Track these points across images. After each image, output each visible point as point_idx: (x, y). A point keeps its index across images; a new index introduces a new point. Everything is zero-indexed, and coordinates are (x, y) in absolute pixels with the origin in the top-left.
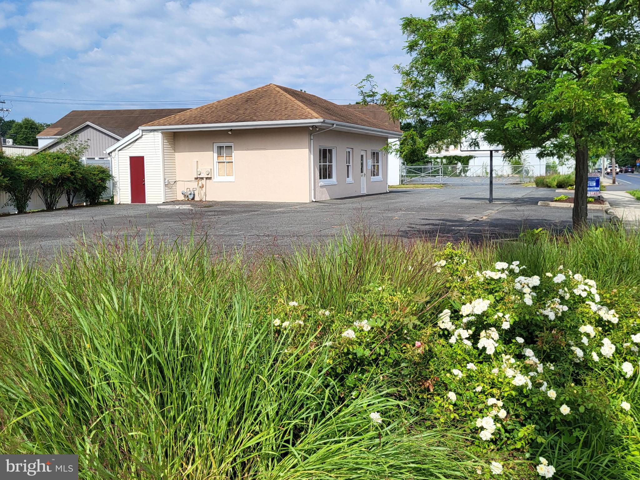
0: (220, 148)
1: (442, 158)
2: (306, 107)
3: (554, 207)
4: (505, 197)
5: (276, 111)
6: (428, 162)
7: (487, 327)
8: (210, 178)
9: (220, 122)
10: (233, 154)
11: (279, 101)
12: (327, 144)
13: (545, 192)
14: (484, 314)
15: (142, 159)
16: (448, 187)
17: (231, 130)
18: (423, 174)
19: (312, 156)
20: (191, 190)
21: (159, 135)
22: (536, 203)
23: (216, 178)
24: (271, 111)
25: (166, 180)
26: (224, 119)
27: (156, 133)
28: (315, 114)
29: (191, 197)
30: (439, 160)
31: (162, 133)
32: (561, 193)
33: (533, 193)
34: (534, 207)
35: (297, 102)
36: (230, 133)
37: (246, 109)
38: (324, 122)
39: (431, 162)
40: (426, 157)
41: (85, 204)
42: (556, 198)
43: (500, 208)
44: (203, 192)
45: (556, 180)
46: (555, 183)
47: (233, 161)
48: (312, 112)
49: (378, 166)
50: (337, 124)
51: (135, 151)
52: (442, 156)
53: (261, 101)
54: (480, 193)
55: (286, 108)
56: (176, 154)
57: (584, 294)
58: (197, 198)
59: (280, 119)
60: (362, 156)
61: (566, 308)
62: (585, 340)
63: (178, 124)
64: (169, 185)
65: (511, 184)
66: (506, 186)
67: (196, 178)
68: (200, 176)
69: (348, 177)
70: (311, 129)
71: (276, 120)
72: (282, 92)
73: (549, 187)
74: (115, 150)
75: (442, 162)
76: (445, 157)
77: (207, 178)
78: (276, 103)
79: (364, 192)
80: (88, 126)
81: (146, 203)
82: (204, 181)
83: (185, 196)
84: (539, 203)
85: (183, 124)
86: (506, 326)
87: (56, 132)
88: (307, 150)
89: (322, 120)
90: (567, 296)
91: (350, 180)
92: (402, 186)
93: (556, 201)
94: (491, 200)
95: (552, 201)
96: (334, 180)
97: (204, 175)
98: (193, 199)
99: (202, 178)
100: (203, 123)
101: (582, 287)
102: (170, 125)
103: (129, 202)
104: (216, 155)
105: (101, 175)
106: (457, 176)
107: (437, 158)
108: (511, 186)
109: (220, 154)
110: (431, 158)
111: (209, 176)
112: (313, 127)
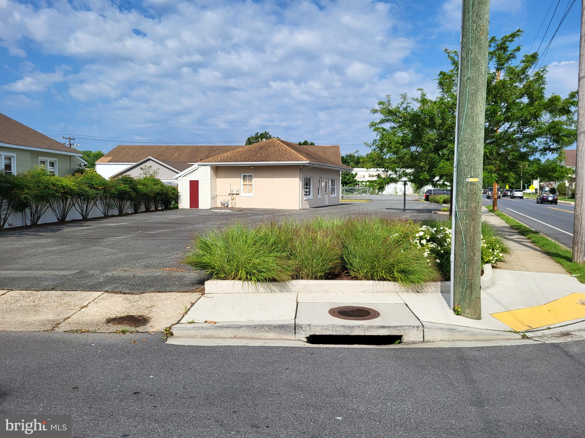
0: (244, 176)
1: (366, 182)
2: (298, 154)
3: (441, 214)
4: (412, 208)
5: (280, 156)
6: (356, 184)
7: (423, 239)
8: (238, 194)
9: (247, 161)
10: (253, 180)
11: (281, 150)
12: (308, 175)
13: (435, 206)
14: (422, 236)
15: (197, 182)
16: (373, 202)
17: (253, 166)
18: (356, 193)
19: (301, 182)
20: (227, 201)
21: (209, 168)
22: (431, 212)
23: (242, 194)
24: (277, 156)
25: (212, 195)
26: (249, 160)
27: (206, 167)
28: (304, 158)
29: (226, 205)
30: (364, 183)
31: (211, 167)
32: (445, 207)
33: (428, 206)
34: (429, 214)
35: (291, 150)
36: (252, 168)
37: (261, 154)
38: (310, 163)
39: (359, 184)
40: (355, 181)
41: (160, 208)
42: (442, 209)
43: (411, 214)
44: (234, 202)
45: (443, 199)
46: (442, 201)
47: (253, 184)
48: (302, 157)
49: (334, 188)
50: (316, 164)
51: (193, 177)
52: (366, 181)
53: (269, 149)
54: (396, 206)
55: (286, 154)
56: (217, 179)
57: (448, 233)
58: (230, 206)
59: (284, 161)
60: (326, 182)
61: (443, 235)
62: (448, 242)
63: (221, 162)
64: (213, 198)
65: (414, 200)
66: (410, 202)
67: (230, 194)
68: (233, 193)
69: (318, 195)
70: (302, 167)
71: (281, 161)
72: (282, 144)
73: (438, 203)
74: (180, 176)
75: (366, 184)
76: (368, 181)
77: (236, 194)
78: (279, 151)
79: (327, 204)
80: (149, 159)
81: (200, 208)
82: (234, 196)
83: (222, 204)
84: (433, 212)
85: (224, 162)
86: (428, 238)
87: (109, 160)
88: (299, 179)
89: (308, 162)
90: (444, 233)
91: (319, 196)
92: (343, 200)
93: (442, 211)
94: (404, 210)
95: (440, 210)
96: (311, 196)
97: (234, 192)
98: (227, 206)
99: (234, 194)
100: (237, 162)
101: (448, 231)
102: (216, 162)
103: (189, 208)
104: (242, 180)
105: (173, 191)
106: (376, 194)
107: (363, 182)
108: (414, 202)
109: (244, 180)
110: (359, 182)
111: (238, 193)
112: (302, 165)
